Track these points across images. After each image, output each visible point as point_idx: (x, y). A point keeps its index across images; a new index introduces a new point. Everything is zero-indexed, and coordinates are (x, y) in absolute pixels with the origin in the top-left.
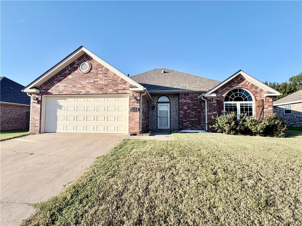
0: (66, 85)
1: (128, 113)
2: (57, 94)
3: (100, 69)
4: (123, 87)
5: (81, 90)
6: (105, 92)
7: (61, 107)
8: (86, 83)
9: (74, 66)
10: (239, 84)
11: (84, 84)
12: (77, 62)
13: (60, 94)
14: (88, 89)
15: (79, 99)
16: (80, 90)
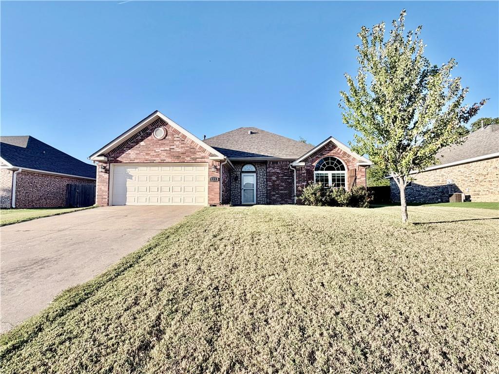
0: (138, 152)
1: (207, 183)
2: (128, 162)
3: (177, 136)
4: (202, 155)
5: (156, 159)
6: (182, 161)
7: (131, 177)
8: (161, 150)
9: (147, 132)
10: (331, 152)
11: (159, 152)
12: (151, 128)
13: (131, 162)
14: (163, 158)
15: (152, 168)
16: (154, 159)
